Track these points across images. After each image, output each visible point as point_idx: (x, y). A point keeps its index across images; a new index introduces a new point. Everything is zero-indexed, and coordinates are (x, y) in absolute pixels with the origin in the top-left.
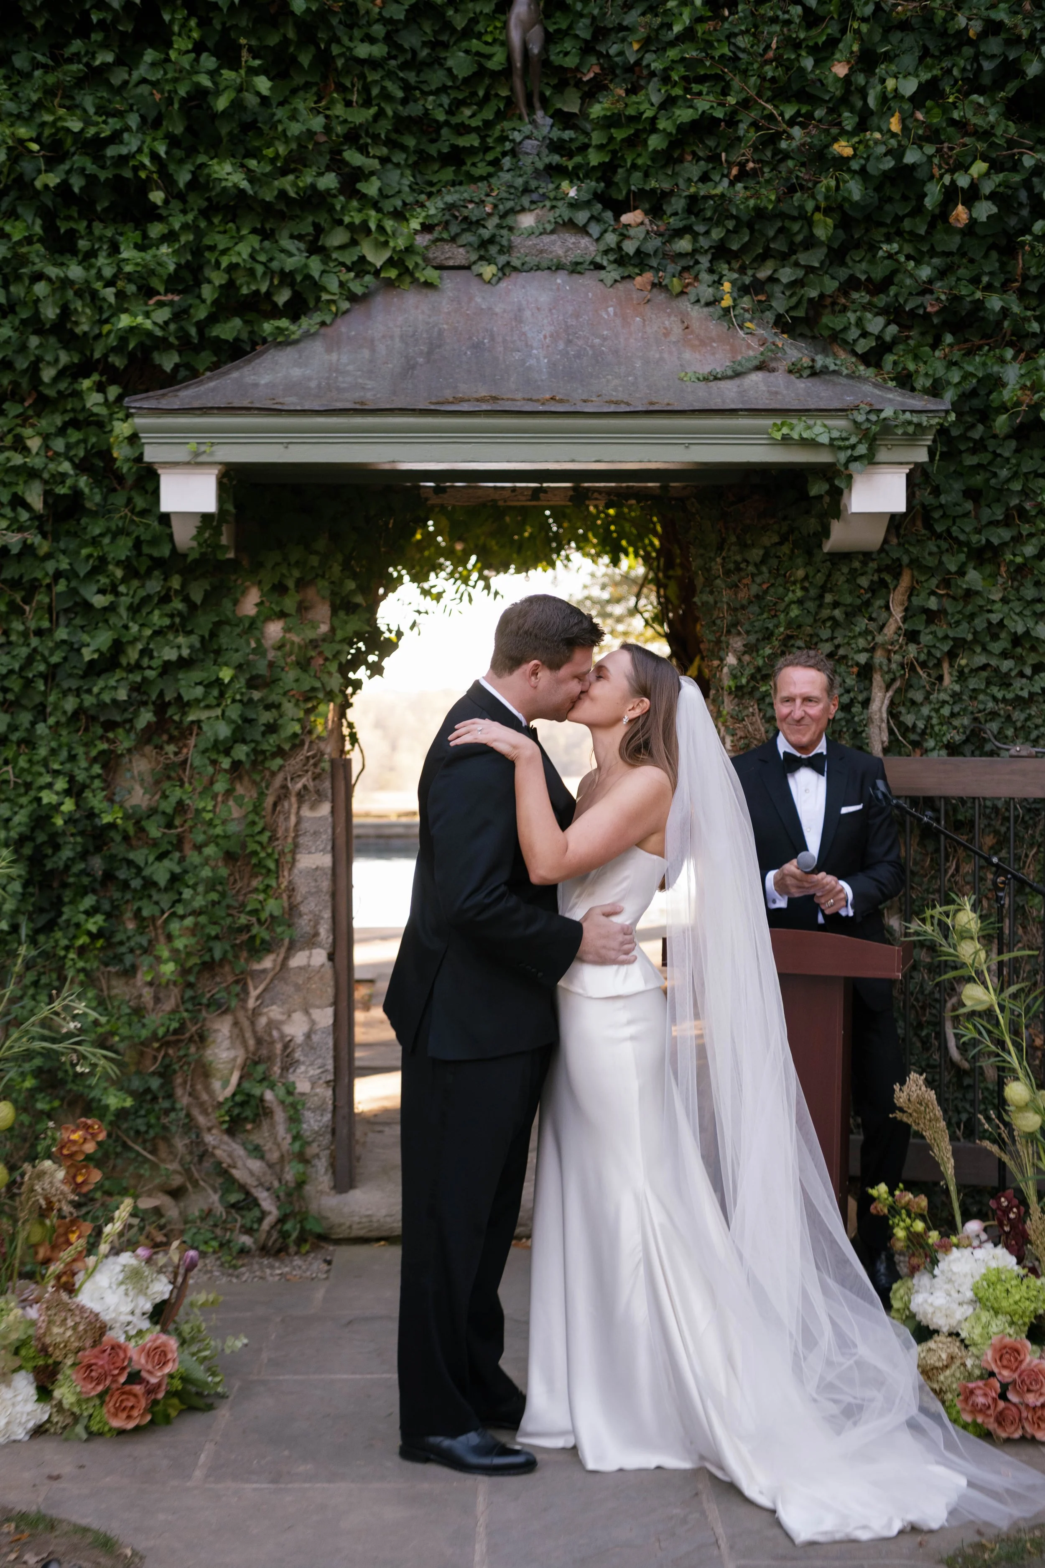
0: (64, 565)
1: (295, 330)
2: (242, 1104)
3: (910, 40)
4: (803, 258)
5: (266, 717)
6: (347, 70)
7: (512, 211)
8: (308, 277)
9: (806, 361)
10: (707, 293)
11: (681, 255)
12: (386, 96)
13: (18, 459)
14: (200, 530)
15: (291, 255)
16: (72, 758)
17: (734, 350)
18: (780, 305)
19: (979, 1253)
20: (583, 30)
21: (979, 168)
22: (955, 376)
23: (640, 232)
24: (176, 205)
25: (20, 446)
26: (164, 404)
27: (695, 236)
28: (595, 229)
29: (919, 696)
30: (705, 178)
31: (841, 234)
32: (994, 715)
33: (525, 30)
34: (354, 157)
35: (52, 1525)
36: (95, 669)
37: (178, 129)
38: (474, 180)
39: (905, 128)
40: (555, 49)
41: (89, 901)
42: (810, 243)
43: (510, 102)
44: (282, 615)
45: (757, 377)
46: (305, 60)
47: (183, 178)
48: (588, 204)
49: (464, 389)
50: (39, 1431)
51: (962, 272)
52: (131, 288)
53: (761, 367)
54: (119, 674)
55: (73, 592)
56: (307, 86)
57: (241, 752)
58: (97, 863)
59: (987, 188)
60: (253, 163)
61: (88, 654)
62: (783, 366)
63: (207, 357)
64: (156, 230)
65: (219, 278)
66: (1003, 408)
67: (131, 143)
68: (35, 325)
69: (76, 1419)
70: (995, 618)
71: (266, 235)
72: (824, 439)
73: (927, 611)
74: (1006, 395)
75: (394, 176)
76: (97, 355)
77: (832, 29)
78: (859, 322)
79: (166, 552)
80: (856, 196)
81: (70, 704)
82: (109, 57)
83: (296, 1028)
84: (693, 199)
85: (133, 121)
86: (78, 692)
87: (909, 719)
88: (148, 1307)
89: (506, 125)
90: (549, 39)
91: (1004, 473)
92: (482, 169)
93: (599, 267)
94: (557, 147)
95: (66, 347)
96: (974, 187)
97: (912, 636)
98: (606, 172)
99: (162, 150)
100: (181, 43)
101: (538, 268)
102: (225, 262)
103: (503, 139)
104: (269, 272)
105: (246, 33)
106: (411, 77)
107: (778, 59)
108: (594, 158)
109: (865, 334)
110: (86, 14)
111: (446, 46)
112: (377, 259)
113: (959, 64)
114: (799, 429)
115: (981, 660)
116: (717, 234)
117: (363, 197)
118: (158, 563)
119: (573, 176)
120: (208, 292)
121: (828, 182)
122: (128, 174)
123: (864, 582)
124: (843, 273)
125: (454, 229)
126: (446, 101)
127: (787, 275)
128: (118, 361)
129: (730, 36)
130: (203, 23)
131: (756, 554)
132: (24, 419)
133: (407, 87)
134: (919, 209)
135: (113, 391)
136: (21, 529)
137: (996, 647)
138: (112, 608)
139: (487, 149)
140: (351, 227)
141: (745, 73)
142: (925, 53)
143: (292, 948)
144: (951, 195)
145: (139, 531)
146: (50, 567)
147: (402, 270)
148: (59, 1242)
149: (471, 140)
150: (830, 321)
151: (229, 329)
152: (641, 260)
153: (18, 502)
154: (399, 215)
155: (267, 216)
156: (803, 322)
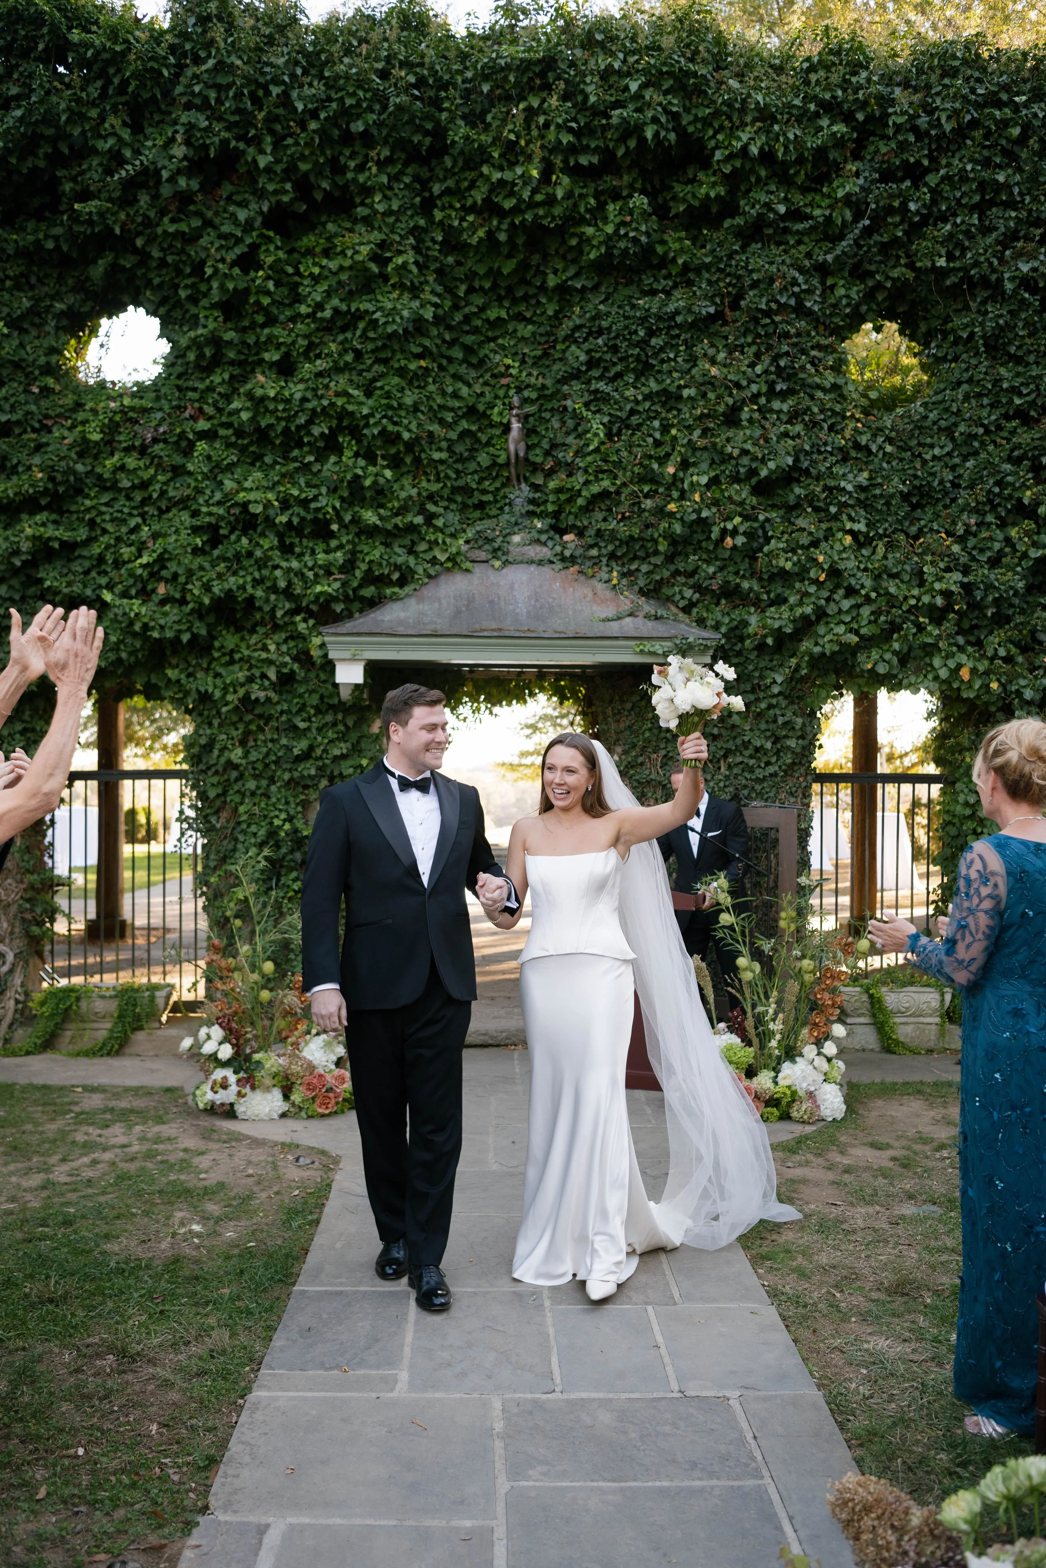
0: (285, 707)
1: (401, 592)
3: (705, 455)
4: (653, 560)
6: (429, 465)
7: (509, 534)
8: (408, 566)
9: (653, 612)
10: (605, 576)
11: (593, 557)
12: (447, 477)
13: (264, 655)
14: (354, 691)
15: (399, 555)
16: (287, 803)
17: (618, 606)
18: (641, 582)
19: (724, 1037)
20: (545, 445)
21: (737, 520)
22: (726, 620)
23: (571, 546)
24: (343, 531)
25: (265, 648)
26: (339, 630)
27: (600, 548)
28: (550, 544)
30: (605, 520)
31: (672, 549)
32: (745, 787)
33: (517, 443)
34: (431, 507)
35: (298, 1146)
36: (299, 759)
37: (346, 494)
38: (489, 517)
39: (702, 499)
40: (531, 453)
41: (294, 874)
42: (656, 553)
43: (508, 479)
45: (628, 620)
46: (408, 460)
47: (348, 518)
48: (547, 531)
49: (485, 624)
50: (283, 1115)
51: (731, 569)
52: (321, 572)
53: (631, 615)
54: (311, 761)
55: (289, 720)
56: (408, 472)
58: (298, 856)
59: (741, 529)
60: (382, 511)
61: (296, 752)
62: (641, 614)
63: (357, 605)
64: (334, 543)
65: (364, 567)
66: (749, 636)
67: (323, 501)
68: (274, 589)
69: (301, 1109)
70: (746, 739)
71: (386, 545)
72: (660, 652)
74: (751, 630)
75: (450, 516)
76: (304, 604)
77: (668, 449)
78: (680, 592)
79: (336, 701)
80: (679, 531)
81: (287, 776)
82: (312, 459)
84: (599, 530)
85: (324, 490)
86: (290, 770)
88: (335, 1059)
89: (507, 490)
90: (529, 448)
91: (751, 667)
92: (494, 512)
93: (552, 562)
94: (532, 501)
95: (289, 600)
96: (735, 528)
98: (556, 515)
99: (338, 505)
100: (348, 453)
101: (522, 563)
102: (367, 559)
103: (505, 497)
104: (389, 564)
105: (379, 448)
106: (459, 466)
107: (641, 464)
108: (551, 508)
109: (683, 598)
110: (301, 438)
111: (476, 450)
112: (442, 557)
113: (729, 468)
114: (648, 646)
115: (739, 759)
116: (610, 548)
117: (435, 526)
118: (331, 707)
119: (540, 516)
120: (358, 574)
121: (664, 525)
122: (320, 516)
124: (672, 568)
125: (480, 543)
126: (476, 477)
127: (645, 568)
128: (314, 608)
129: (618, 451)
130: (359, 442)
131: (628, 706)
132: (267, 635)
133: (457, 472)
134: (709, 538)
135: (311, 622)
136: (265, 689)
137: (747, 753)
138: (308, 729)
139: (496, 501)
140: (429, 542)
141: (625, 469)
142: (713, 462)
144: (724, 532)
145: (323, 691)
146: (279, 708)
147: (455, 563)
148: (293, 1028)
149: (489, 498)
150: (666, 591)
151: (369, 592)
152: (573, 559)
153: (264, 676)
154: (453, 536)
155: (388, 536)
156: (653, 592)
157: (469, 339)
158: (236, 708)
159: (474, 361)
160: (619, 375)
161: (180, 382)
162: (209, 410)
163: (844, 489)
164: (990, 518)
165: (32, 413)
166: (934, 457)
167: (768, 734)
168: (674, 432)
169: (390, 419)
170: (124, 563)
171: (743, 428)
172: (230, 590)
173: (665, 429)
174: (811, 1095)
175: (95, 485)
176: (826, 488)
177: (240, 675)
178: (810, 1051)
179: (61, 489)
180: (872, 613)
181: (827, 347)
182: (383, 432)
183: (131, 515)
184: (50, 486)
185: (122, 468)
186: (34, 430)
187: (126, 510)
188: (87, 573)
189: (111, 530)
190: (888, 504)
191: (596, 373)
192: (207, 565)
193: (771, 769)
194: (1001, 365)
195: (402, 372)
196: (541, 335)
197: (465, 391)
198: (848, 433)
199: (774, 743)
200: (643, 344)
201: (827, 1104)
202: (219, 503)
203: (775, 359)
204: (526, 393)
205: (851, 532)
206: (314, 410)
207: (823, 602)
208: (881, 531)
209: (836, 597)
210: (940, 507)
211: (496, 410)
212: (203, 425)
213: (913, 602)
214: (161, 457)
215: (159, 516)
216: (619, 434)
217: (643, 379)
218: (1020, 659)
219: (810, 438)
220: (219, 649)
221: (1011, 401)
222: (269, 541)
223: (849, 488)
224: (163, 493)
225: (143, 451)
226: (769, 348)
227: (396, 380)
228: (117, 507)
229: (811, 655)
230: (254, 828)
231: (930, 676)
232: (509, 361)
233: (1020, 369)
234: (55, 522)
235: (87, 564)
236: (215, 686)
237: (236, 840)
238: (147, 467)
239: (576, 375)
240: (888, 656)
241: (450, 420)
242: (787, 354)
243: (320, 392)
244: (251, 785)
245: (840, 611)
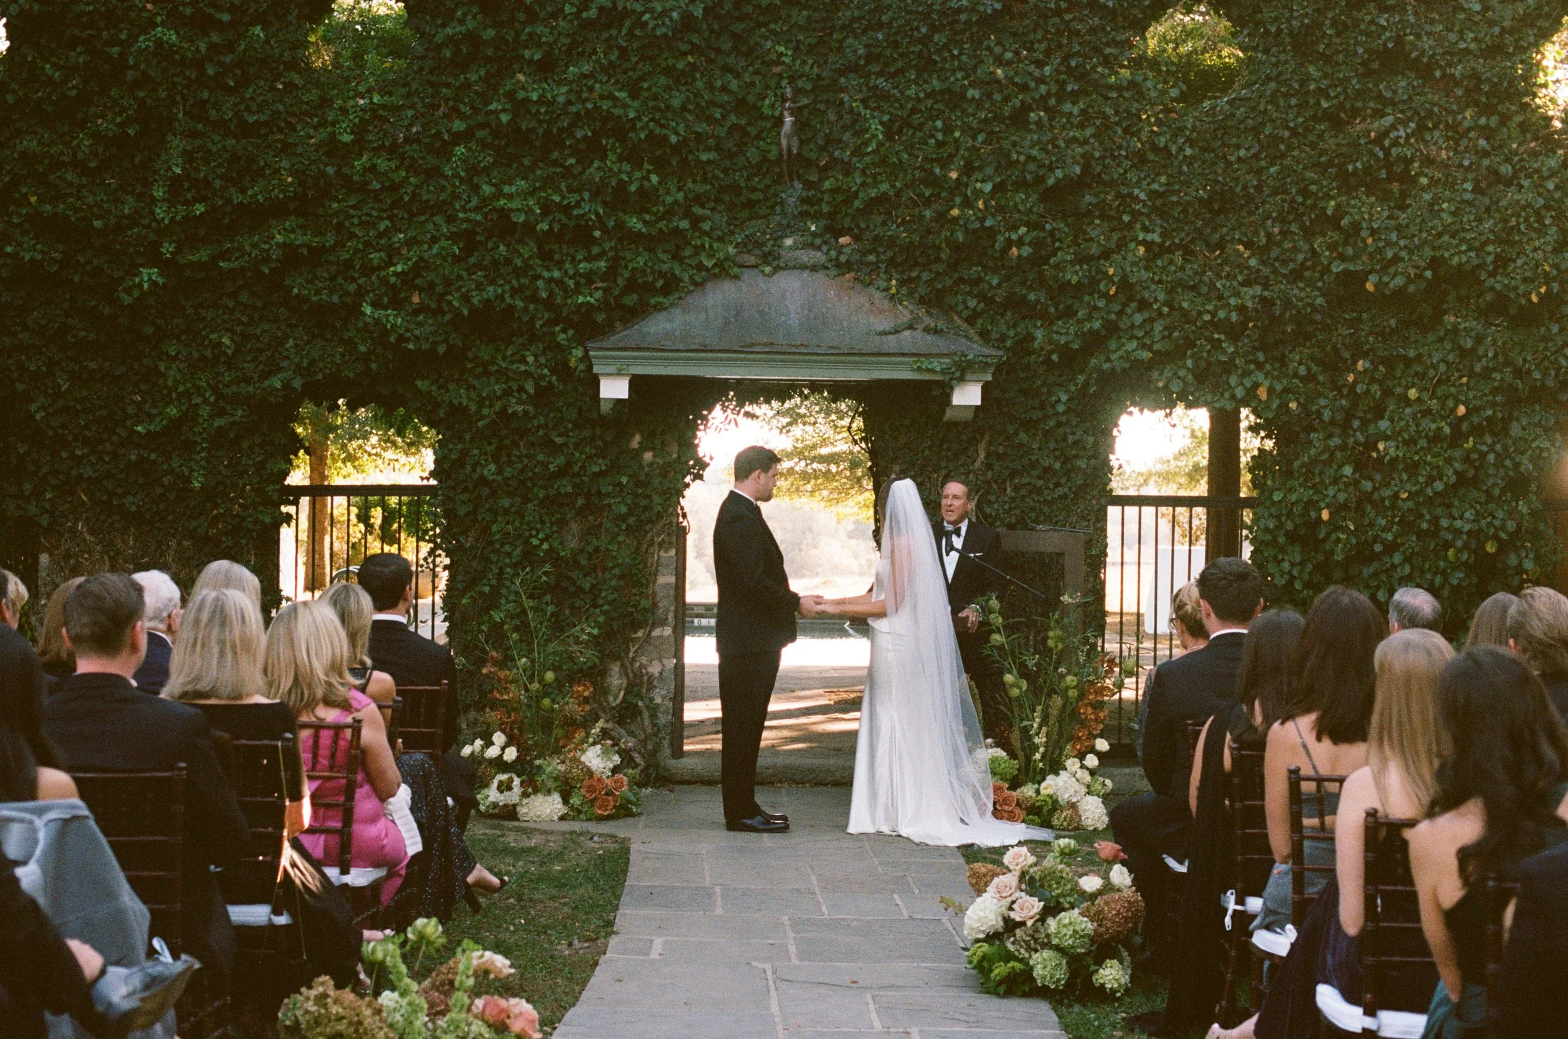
0: (542, 421)
1: (666, 302)
2: (626, 708)
4: (934, 267)
5: (643, 503)
6: (695, 166)
7: (781, 237)
8: (674, 275)
9: (933, 325)
10: (883, 285)
11: (871, 263)
12: (716, 178)
13: (523, 368)
14: (616, 406)
15: (663, 262)
16: (543, 522)
17: (896, 317)
18: (922, 290)
20: (820, 140)
21: (1023, 230)
22: (1012, 333)
23: (848, 249)
24: (606, 237)
25: (523, 360)
26: (604, 344)
27: (878, 253)
28: (825, 248)
29: (993, 498)
30: (884, 224)
31: (954, 256)
32: (1032, 509)
33: (789, 137)
34: (698, 211)
35: (588, 832)
36: (555, 476)
37: (609, 200)
38: (759, 217)
39: (986, 207)
42: (938, 260)
43: (780, 175)
44: (653, 449)
45: (907, 333)
46: (674, 162)
47: (611, 223)
48: (821, 235)
49: (756, 338)
50: (562, 818)
51: (1017, 279)
52: (583, 281)
53: (910, 327)
54: (568, 478)
55: (546, 435)
56: (674, 174)
57: (632, 520)
59: (1027, 240)
60: (647, 217)
61: (552, 468)
62: (920, 327)
63: (619, 316)
64: (596, 250)
65: (627, 275)
66: (1035, 351)
67: (585, 207)
68: (534, 299)
69: (579, 812)
70: (1034, 458)
71: (650, 251)
72: (938, 369)
73: (999, 455)
74: (1036, 345)
75: (717, 217)
76: (564, 314)
77: (950, 151)
78: (964, 301)
79: (595, 416)
80: (961, 239)
81: (542, 494)
82: (573, 161)
83: (655, 669)
84: (877, 235)
85: (586, 195)
86: (546, 488)
87: (988, 511)
88: (611, 766)
89: (778, 188)
90: (802, 142)
92: (764, 211)
93: (827, 268)
94: (805, 201)
95: (549, 310)
96: (1020, 238)
97: (989, 466)
98: (831, 216)
99: (601, 211)
100: (612, 157)
101: (794, 268)
102: (630, 266)
103: (776, 195)
104: (653, 271)
105: (645, 152)
106: (727, 164)
107: (921, 167)
108: (826, 209)
109: (967, 308)
110: (563, 140)
111: (745, 145)
112: (709, 263)
113: (1015, 174)
114: (926, 363)
115: (1025, 480)
116: (889, 254)
117: (701, 230)
118: (590, 421)
119: (814, 217)
120: (620, 281)
121: (946, 231)
122: (583, 223)
123: (964, 437)
124: (955, 275)
125: (750, 246)
126: (745, 174)
127: (925, 276)
128: (575, 318)
129: (898, 152)
130: (624, 145)
131: (907, 422)
132: (524, 346)
133: (725, 170)
134: (994, 247)
135: (572, 333)
136: (522, 403)
137: (1034, 473)
138: (566, 444)
139: (766, 199)
140: (695, 246)
141: (905, 171)
142: (999, 165)
143: (654, 626)
144: (1008, 242)
146: (535, 423)
147: (724, 271)
148: (569, 737)
149: (759, 196)
150: (950, 300)
151: (631, 300)
152: (848, 266)
153: (521, 389)
154: (720, 239)
155: (651, 242)
156: (934, 301)
157: (739, 27)
158: (494, 422)
159: (744, 49)
160: (901, 71)
161: (433, 78)
162: (466, 109)
163: (1137, 197)
164: (1294, 228)
165: (279, 112)
166: (1239, 159)
167: (1058, 453)
168: (957, 134)
169: (657, 122)
170: (374, 270)
171: (1030, 131)
172: (488, 300)
173: (948, 129)
174: (1073, 806)
175: (343, 187)
176: (1119, 195)
177: (497, 388)
178: (1072, 764)
179: (310, 193)
180: (1165, 328)
181: (1123, 42)
182: (651, 135)
183: (380, 218)
184: (300, 190)
185: (373, 169)
186: (280, 130)
187: (375, 213)
188: (333, 278)
189: (360, 234)
190: (1185, 212)
191: (875, 68)
192: (464, 274)
193: (1061, 491)
194: (1311, 62)
195: (668, 71)
196: (816, 21)
197: (734, 85)
198: (1144, 136)
199: (1063, 463)
200: (926, 40)
201: (1088, 814)
202: (477, 209)
203: (1066, 59)
204: (800, 84)
205: (1144, 243)
206: (578, 113)
207: (1113, 316)
208: (1177, 241)
209: (1128, 310)
210: (1244, 213)
211: (767, 102)
212: (458, 125)
213: (1207, 317)
214: (412, 158)
215: (410, 220)
216: (900, 132)
217: (925, 76)
218: (1321, 378)
219: (1101, 143)
220: (472, 361)
221: (1318, 104)
222: (528, 250)
223: (1143, 196)
224: (414, 195)
225: (393, 150)
226: (1060, 46)
227: (663, 80)
228: (365, 210)
229: (1101, 372)
230: (508, 548)
231: (1227, 395)
232: (782, 49)
233: (1329, 70)
234: (302, 227)
235: (333, 269)
236: (470, 399)
237: (488, 560)
238: (398, 168)
239: (854, 68)
240: (1182, 373)
241: (718, 116)
242: (1078, 53)
243: (584, 95)
244: (505, 502)
245: (1133, 326)
